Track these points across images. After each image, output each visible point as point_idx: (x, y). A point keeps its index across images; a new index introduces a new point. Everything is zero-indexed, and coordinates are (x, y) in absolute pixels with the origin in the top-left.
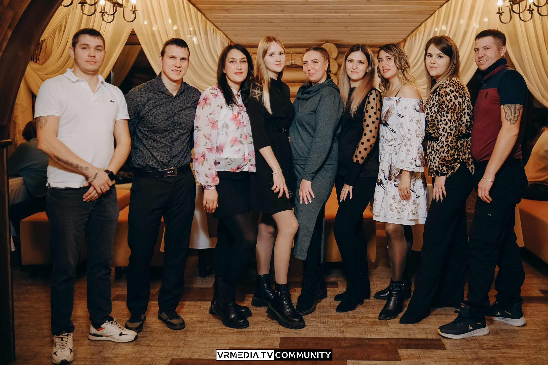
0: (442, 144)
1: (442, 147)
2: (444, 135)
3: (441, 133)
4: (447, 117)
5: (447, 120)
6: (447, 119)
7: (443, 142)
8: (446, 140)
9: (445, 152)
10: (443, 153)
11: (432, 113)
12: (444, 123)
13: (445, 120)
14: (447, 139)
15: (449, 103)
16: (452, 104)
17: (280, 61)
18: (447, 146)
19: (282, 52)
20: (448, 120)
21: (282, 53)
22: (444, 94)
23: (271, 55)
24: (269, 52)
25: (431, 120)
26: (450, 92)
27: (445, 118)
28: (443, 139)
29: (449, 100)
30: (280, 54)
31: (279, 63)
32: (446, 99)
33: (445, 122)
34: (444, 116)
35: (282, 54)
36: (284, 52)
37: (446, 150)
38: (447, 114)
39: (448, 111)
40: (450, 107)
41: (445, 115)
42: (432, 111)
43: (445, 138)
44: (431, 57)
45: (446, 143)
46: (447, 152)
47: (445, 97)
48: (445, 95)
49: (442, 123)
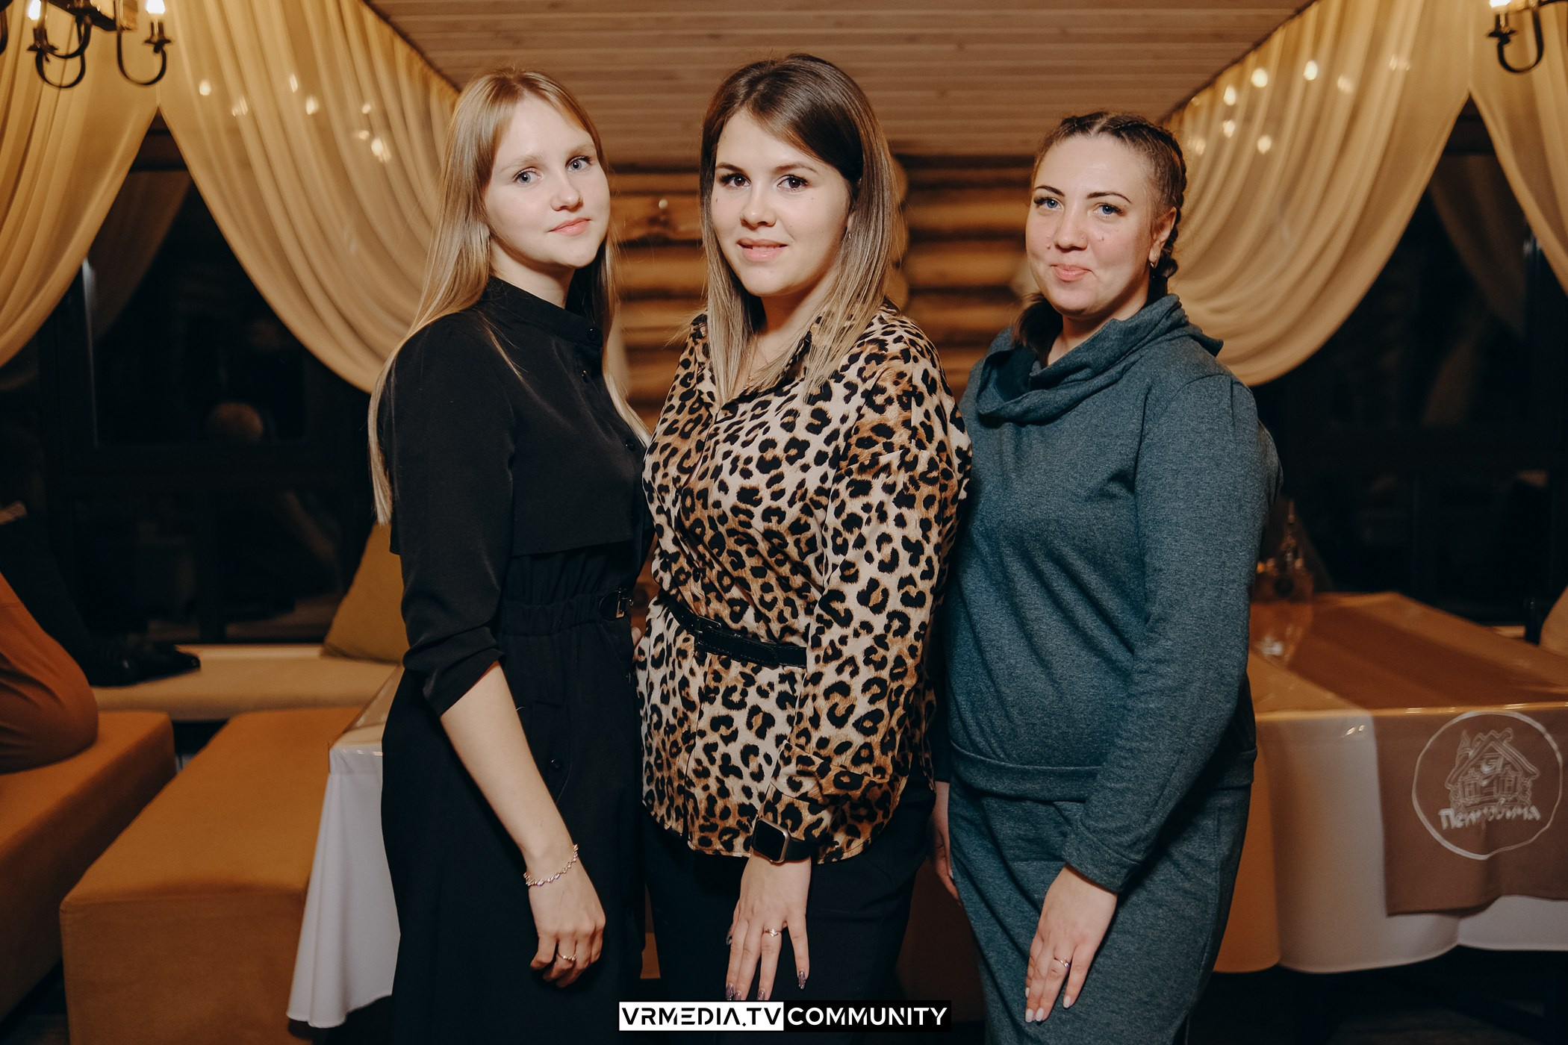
0: (840, 670)
1: (843, 689)
2: (867, 626)
3: (848, 612)
4: (900, 521)
5: (897, 544)
6: (897, 534)
7: (851, 661)
8: (876, 657)
9: (852, 719)
10: (839, 722)
11: (777, 495)
12: (877, 557)
13: (884, 539)
14: (881, 651)
15: (921, 446)
16: (935, 453)
17: (579, 206)
18: (876, 689)
19: (581, 148)
20: (906, 541)
21: (587, 159)
22: (892, 391)
23: (522, 177)
24: (507, 159)
25: (768, 535)
26: (922, 388)
27: (890, 527)
28: (856, 648)
29: (921, 431)
30: (574, 161)
31: (573, 216)
32: (906, 423)
33: (887, 549)
34: (883, 517)
35: (583, 163)
36: (592, 152)
37: (863, 707)
38: (904, 510)
39: (912, 490)
40: (922, 467)
41: (892, 511)
42: (783, 484)
43: (866, 641)
44: (739, 183)
45: (866, 673)
46: (868, 724)
47: (896, 405)
48: (899, 398)
49: (863, 552)
